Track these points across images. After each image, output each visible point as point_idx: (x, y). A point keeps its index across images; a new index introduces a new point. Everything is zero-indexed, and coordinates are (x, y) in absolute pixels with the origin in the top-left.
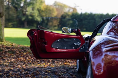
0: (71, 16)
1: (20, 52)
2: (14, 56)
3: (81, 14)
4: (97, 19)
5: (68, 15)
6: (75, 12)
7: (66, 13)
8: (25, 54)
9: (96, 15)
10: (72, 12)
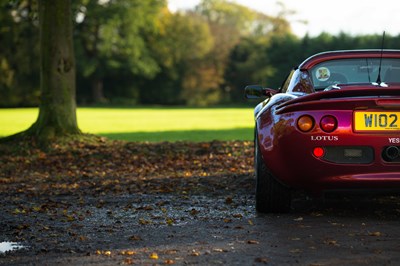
1: (122, 154)
2: (110, 164)
3: (306, 41)
5: (258, 47)
6: (281, 35)
7: (249, 40)
8: (135, 157)
10: (272, 34)
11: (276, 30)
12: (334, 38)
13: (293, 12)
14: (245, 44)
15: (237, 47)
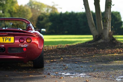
0: (49, 17)
3: (61, 14)
4: (79, 19)
5: (46, 16)
6: (53, 12)
9: (78, 14)
11: (52, 11)
12: (70, 13)
13: (57, 5)
14: (42, 15)
15: (40, 16)
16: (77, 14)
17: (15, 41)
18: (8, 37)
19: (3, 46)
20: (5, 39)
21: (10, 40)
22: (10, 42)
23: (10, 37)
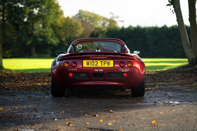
0: (107, 34)
3: (123, 29)
4: (148, 37)
5: (102, 32)
6: (112, 27)
7: (99, 29)
9: (147, 30)
11: (110, 25)
12: (135, 28)
13: (117, 17)
14: (97, 30)
15: (93, 32)
16: (144, 29)
17: (115, 65)
18: (107, 61)
19: (102, 70)
20: (103, 63)
21: (109, 64)
22: (109, 66)
23: (109, 61)
